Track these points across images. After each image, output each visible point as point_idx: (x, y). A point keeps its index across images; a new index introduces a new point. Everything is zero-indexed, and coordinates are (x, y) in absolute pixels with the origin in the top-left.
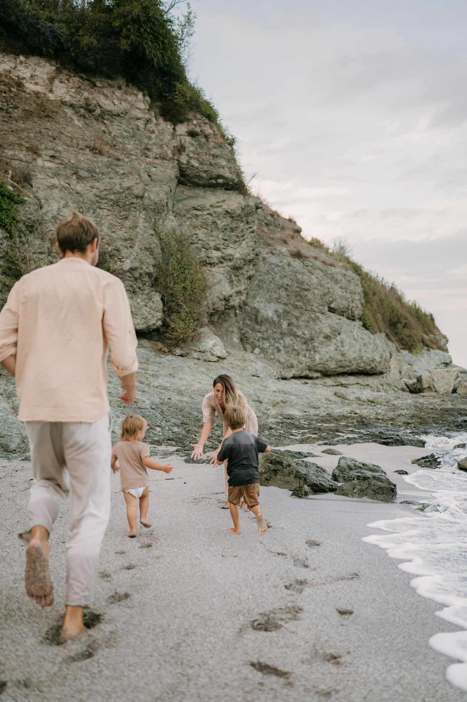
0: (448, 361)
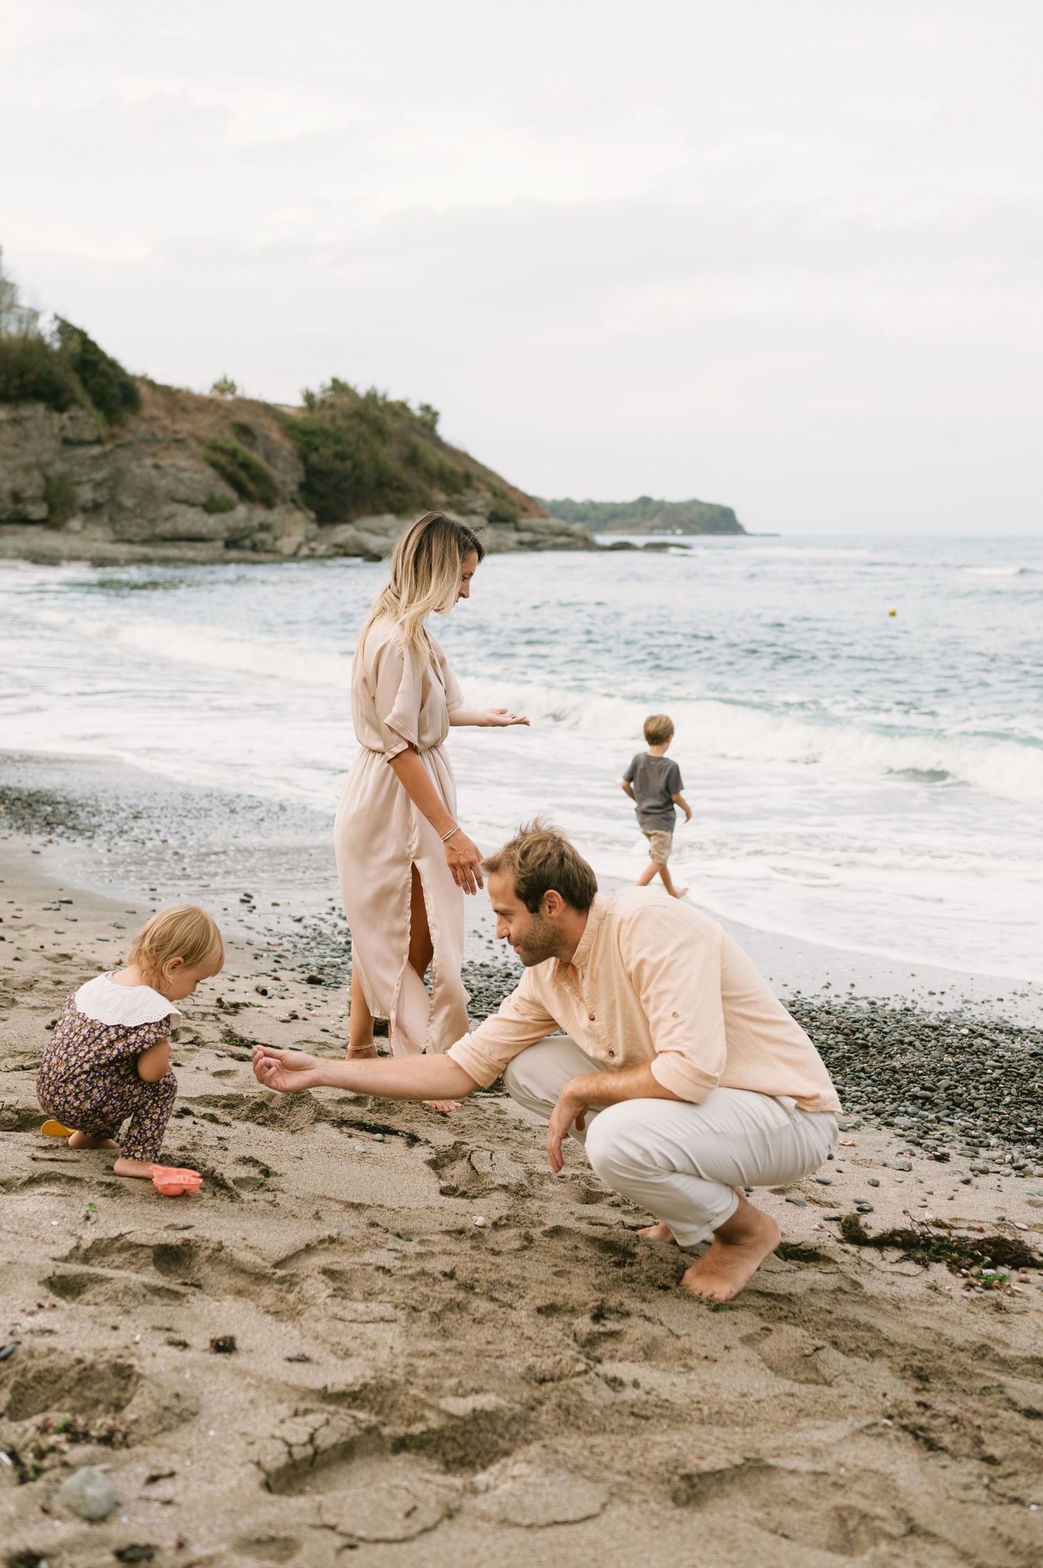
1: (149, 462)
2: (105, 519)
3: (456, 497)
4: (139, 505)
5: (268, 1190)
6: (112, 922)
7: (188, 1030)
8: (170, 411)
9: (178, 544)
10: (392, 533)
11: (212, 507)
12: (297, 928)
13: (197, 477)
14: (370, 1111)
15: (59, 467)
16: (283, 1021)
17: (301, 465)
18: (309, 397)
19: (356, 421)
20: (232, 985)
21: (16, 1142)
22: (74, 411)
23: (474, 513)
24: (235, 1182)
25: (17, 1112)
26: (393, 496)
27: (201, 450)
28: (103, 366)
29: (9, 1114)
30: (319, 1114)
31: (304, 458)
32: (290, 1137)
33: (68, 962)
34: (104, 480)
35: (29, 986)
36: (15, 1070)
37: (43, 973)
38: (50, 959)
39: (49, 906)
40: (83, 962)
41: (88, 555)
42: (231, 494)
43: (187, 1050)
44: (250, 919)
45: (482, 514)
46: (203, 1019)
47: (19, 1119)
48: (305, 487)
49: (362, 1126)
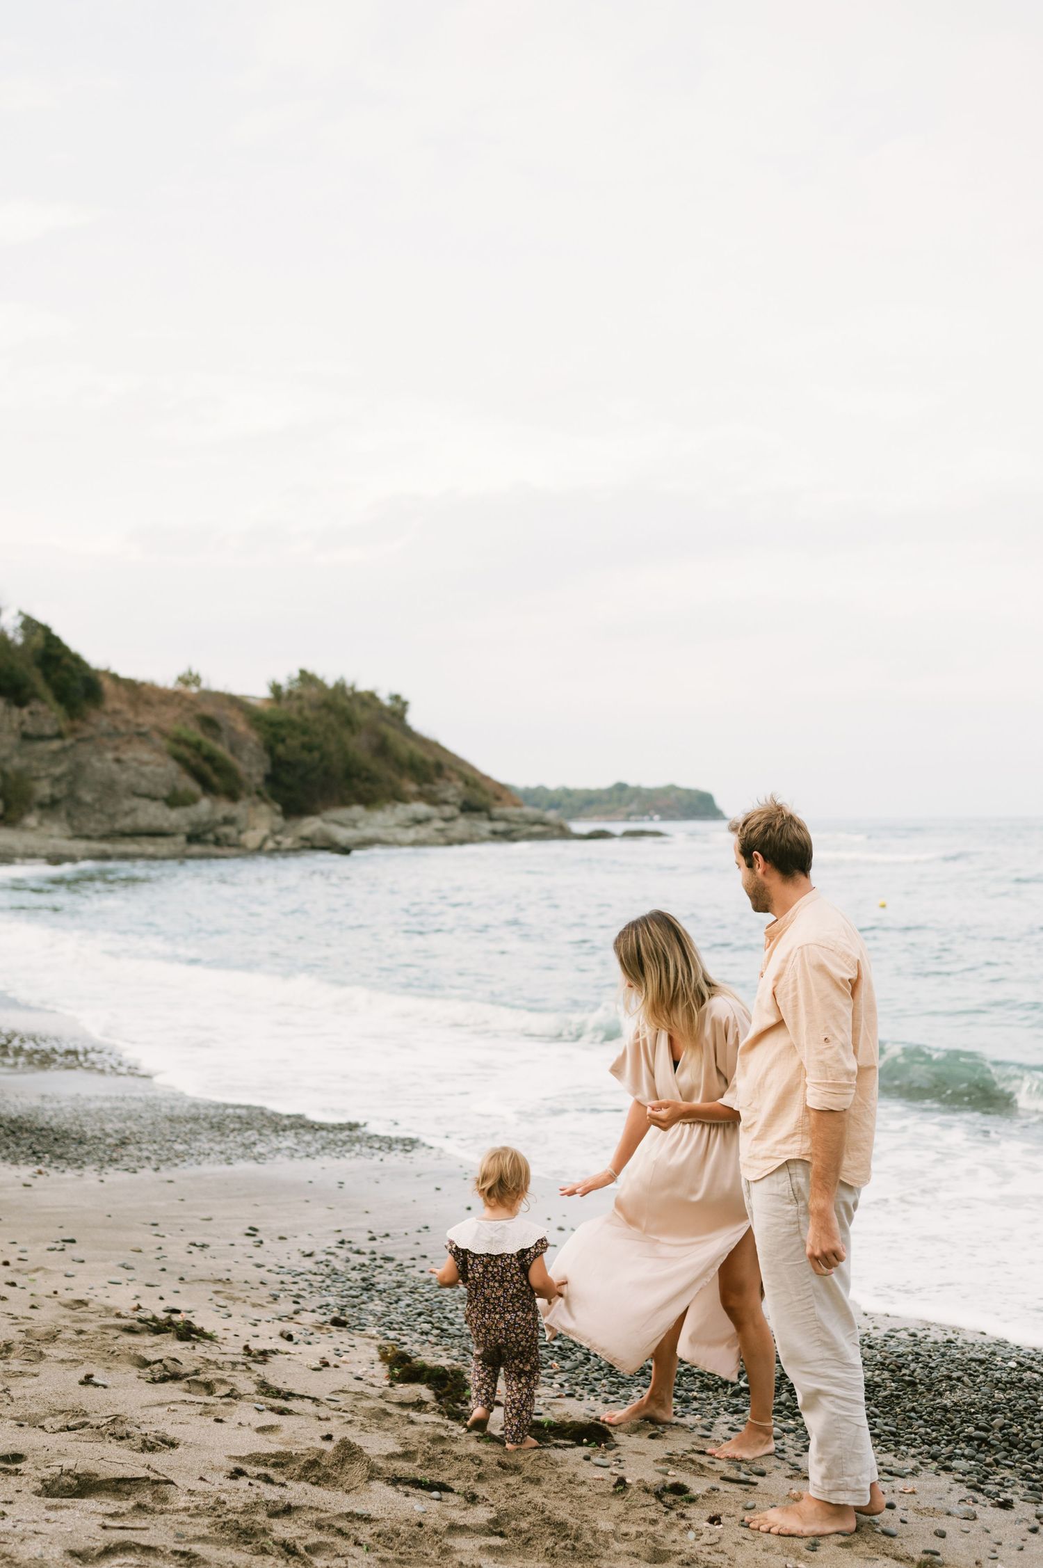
0: (420, 817)
1: (110, 756)
2: (63, 814)
3: (427, 787)
4: (99, 800)
5: (338, 1556)
6: (121, 1262)
7: (223, 1382)
8: (133, 704)
9: (138, 839)
10: (360, 824)
11: (174, 800)
12: (308, 1264)
13: (161, 770)
14: (420, 1467)
15: (17, 762)
16: (315, 1369)
17: (266, 757)
18: (276, 689)
19: (324, 712)
20: (256, 1330)
21: (82, 1510)
22: (35, 706)
23: (446, 802)
24: (307, 1548)
25: (77, 1477)
26: (361, 787)
27: (164, 744)
28: (66, 661)
29: (69, 1479)
30: (372, 1471)
31: (270, 749)
32: (347, 1497)
33: (84, 1308)
34: (63, 775)
35: (52, 1337)
36: (61, 1430)
37: (62, 1322)
38: (66, 1306)
39: (53, 1245)
40: (100, 1308)
41: (44, 852)
42: (195, 788)
43: (225, 1404)
44: (260, 1255)
45: (454, 804)
46: (233, 1370)
47: (79, 1484)
48: (270, 779)
49: (417, 1484)
